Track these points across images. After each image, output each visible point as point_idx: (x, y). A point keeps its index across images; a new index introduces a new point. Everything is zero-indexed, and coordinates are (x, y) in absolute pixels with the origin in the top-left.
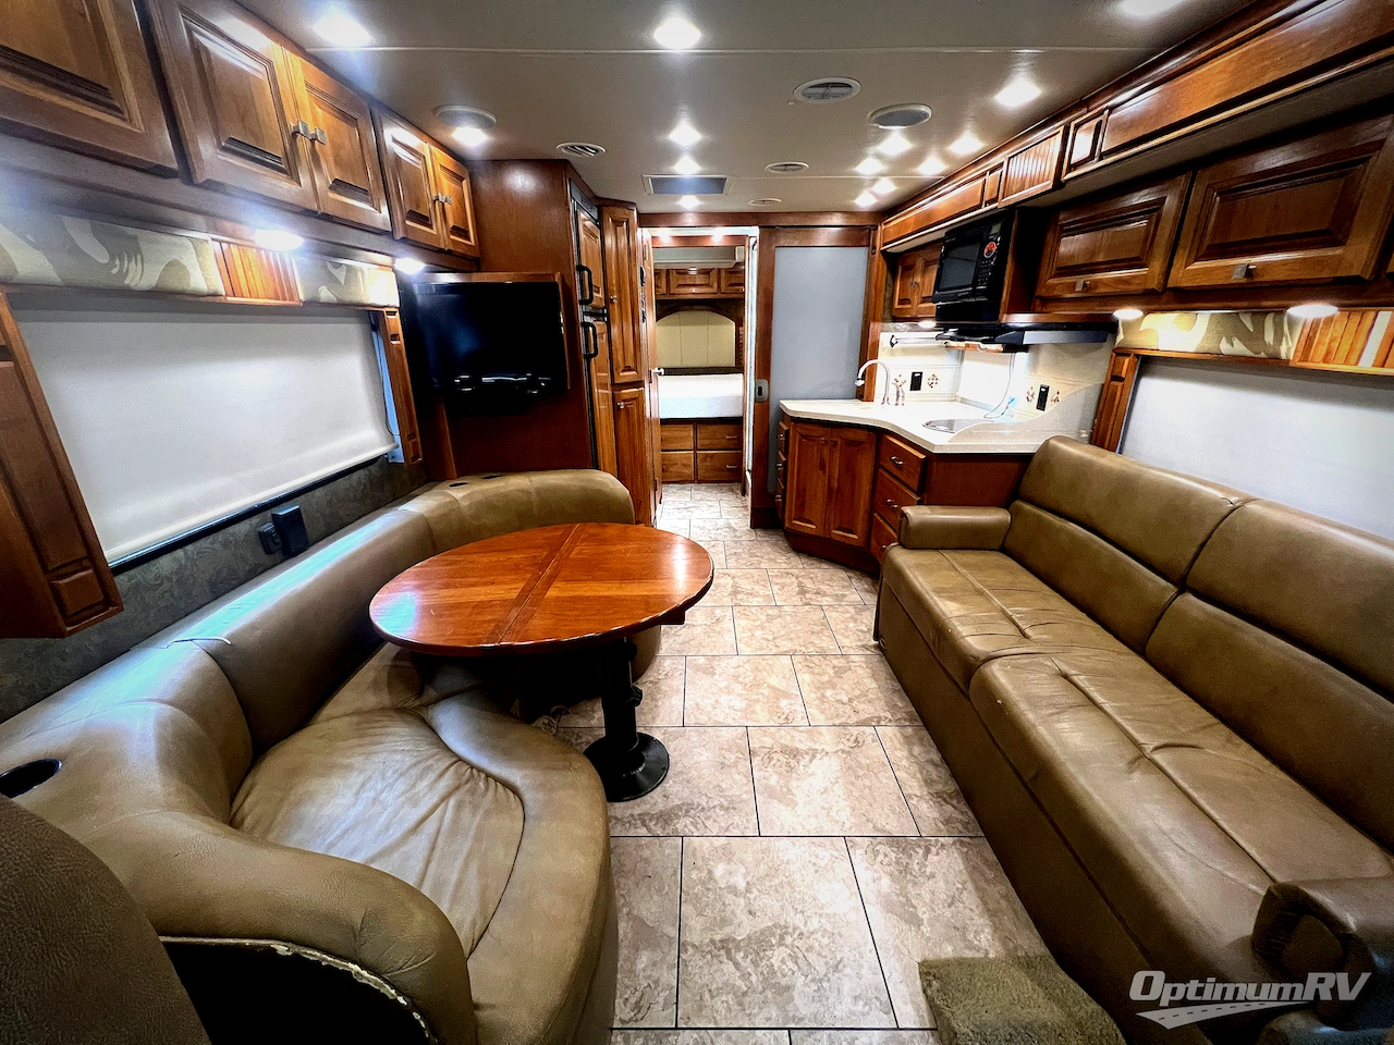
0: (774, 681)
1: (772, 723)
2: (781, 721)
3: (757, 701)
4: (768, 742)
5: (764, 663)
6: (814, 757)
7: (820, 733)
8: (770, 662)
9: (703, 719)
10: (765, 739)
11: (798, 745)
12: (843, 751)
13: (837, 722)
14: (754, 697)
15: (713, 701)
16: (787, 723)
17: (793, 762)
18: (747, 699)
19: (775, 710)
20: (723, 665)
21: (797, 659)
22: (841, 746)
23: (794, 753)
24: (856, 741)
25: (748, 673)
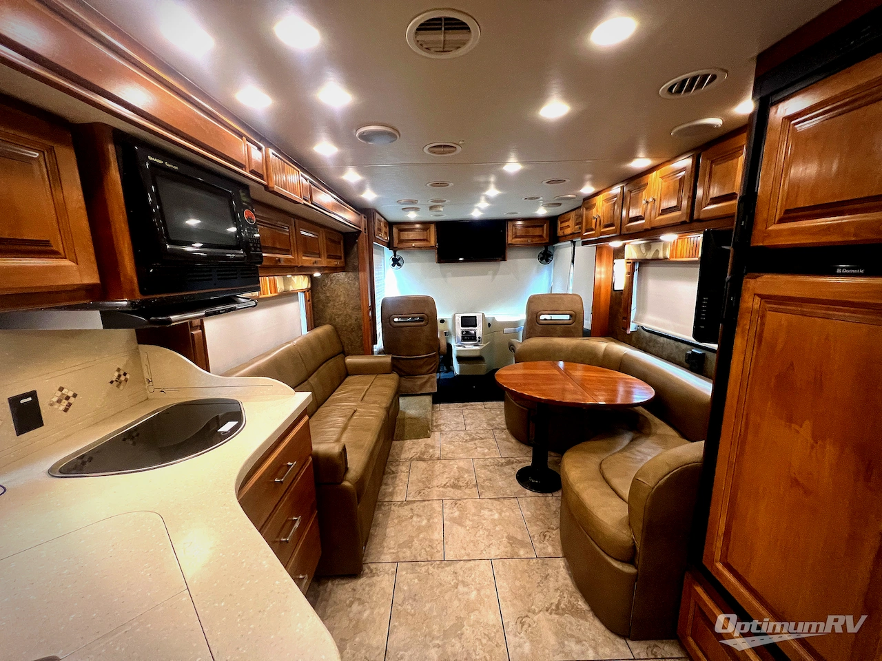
0: (461, 531)
1: (465, 501)
2: (459, 502)
3: (474, 515)
4: (467, 491)
5: (468, 551)
6: (445, 485)
7: (438, 496)
8: (463, 552)
9: (506, 502)
10: (469, 492)
11: (452, 490)
12: (429, 488)
13: (427, 502)
14: (476, 518)
15: (503, 514)
16: (456, 502)
17: (456, 482)
18: (481, 516)
19: (463, 510)
20: (502, 548)
21: (439, 557)
22: (429, 490)
23: (455, 486)
24: (420, 493)
25: (481, 539)
